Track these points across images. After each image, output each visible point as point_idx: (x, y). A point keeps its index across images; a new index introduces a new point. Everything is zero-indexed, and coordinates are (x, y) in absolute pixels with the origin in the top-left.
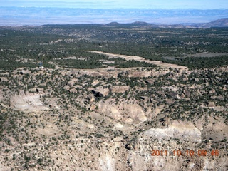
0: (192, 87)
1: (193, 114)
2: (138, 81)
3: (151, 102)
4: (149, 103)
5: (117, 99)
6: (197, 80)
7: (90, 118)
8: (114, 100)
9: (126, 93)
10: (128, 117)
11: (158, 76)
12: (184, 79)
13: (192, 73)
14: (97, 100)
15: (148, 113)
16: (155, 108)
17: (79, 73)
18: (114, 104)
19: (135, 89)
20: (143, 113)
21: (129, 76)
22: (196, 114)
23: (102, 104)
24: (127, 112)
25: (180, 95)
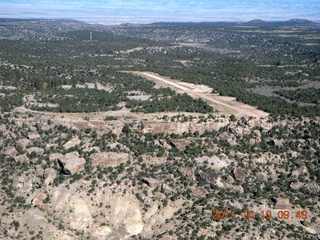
0: (259, 160)
1: (226, 229)
2: (157, 142)
3: (162, 191)
4: (158, 194)
5: (94, 182)
6: (278, 143)
7: (16, 224)
8: (89, 183)
9: (120, 168)
10: (104, 224)
11: (201, 133)
12: (252, 141)
13: (274, 128)
14: (57, 182)
15: (148, 215)
16: (165, 204)
17: (49, 122)
18: (84, 193)
19: (141, 160)
20: (138, 216)
21: (145, 131)
22: (233, 231)
23: (62, 192)
24: (106, 211)
25: (225, 178)
